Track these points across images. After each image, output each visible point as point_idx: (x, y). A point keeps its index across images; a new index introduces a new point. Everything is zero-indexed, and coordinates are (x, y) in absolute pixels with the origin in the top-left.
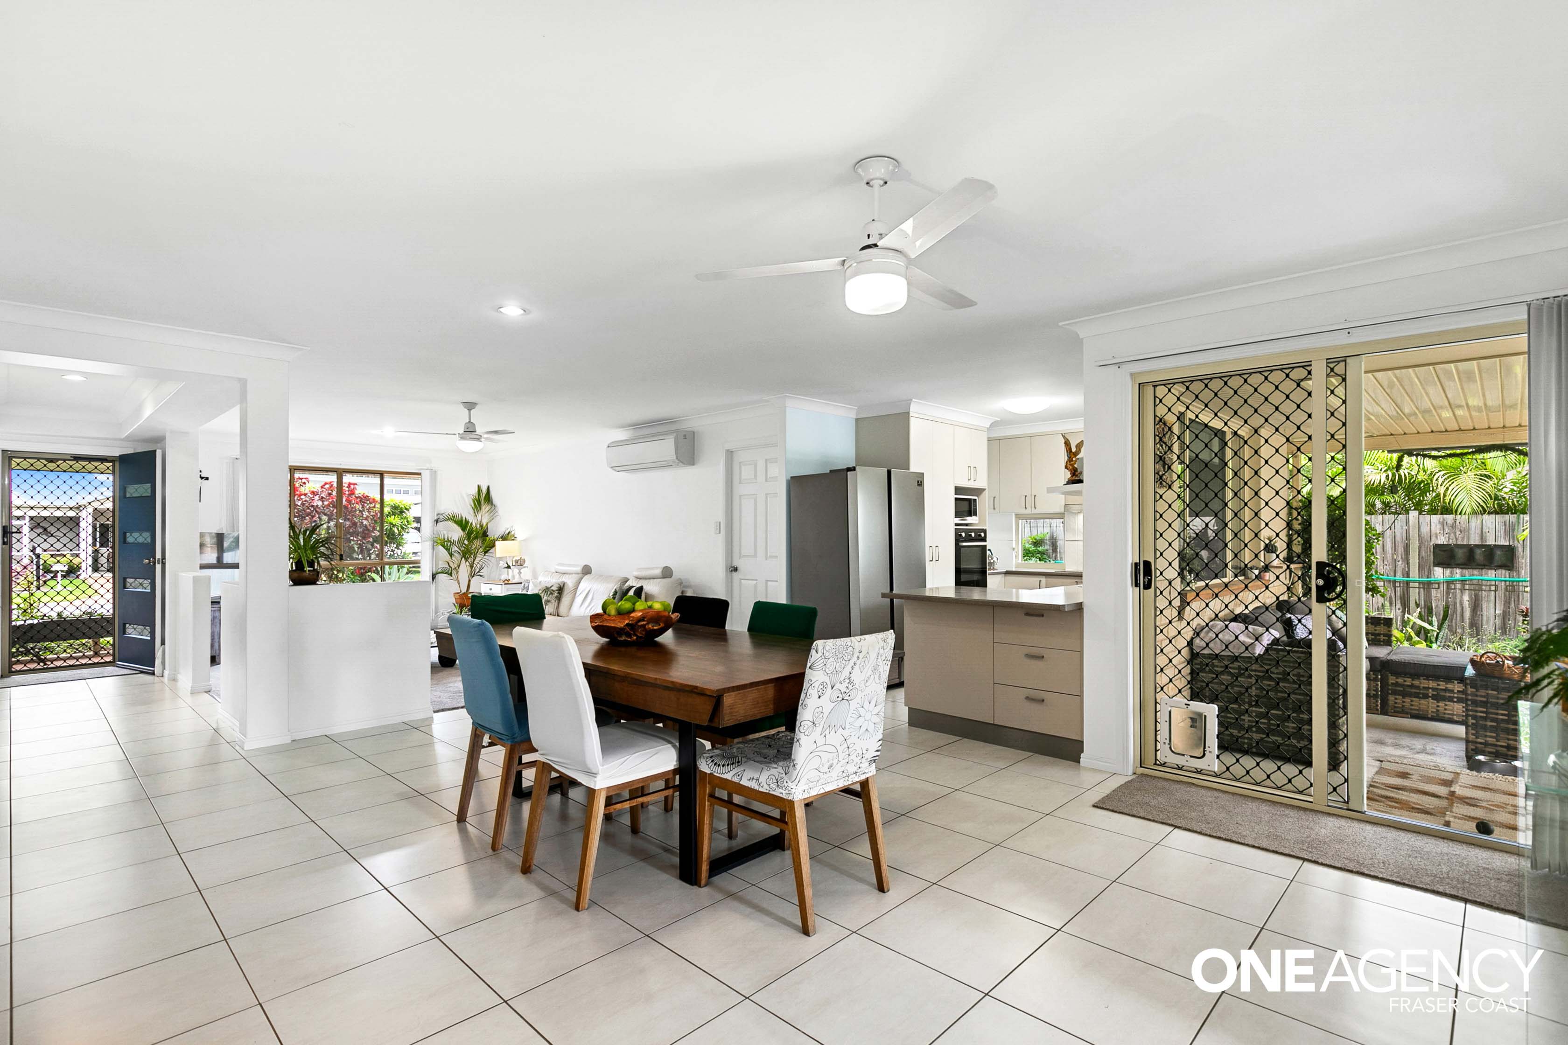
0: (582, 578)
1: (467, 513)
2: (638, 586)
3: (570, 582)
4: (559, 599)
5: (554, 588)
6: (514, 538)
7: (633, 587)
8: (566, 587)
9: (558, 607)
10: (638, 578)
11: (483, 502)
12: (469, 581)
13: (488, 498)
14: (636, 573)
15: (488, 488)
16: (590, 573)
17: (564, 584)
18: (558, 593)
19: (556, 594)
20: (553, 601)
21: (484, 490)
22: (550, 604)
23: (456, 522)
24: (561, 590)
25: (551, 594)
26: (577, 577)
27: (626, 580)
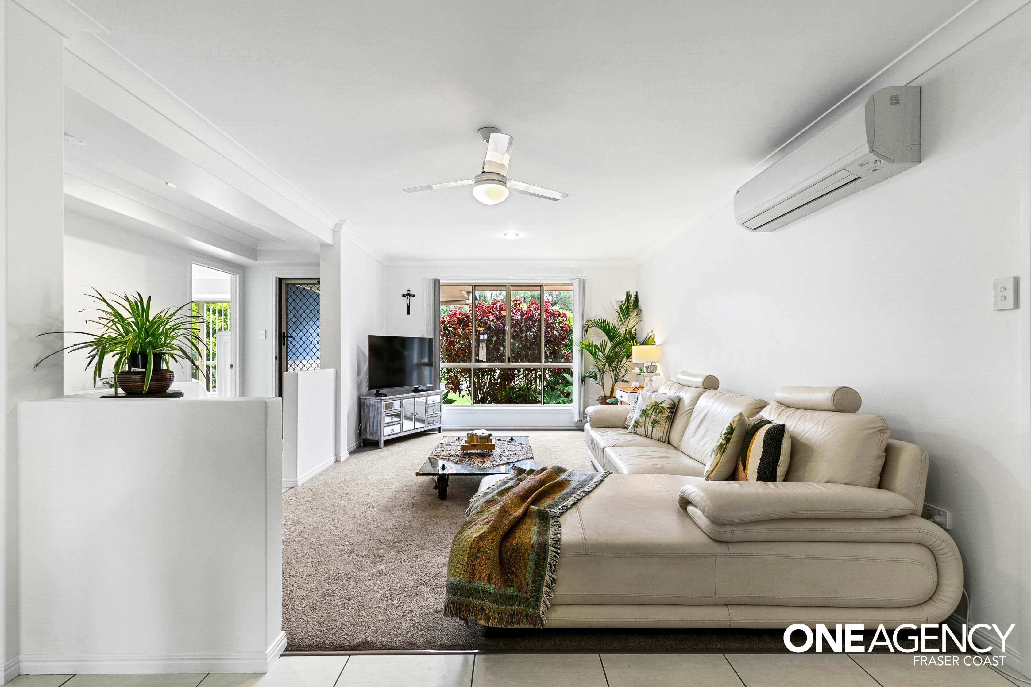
0: (701, 394)
1: (613, 319)
2: (779, 422)
3: (686, 396)
4: (671, 420)
5: (665, 405)
6: (653, 343)
7: (768, 422)
8: (681, 404)
9: (670, 431)
10: (784, 405)
11: (631, 308)
12: (613, 385)
13: (636, 304)
14: (781, 395)
15: (637, 292)
16: (716, 388)
17: (680, 400)
18: (671, 412)
19: (667, 413)
20: (663, 423)
21: (633, 296)
22: (658, 426)
23: (601, 328)
24: (675, 407)
25: (661, 412)
26: (695, 391)
27: (762, 406)
